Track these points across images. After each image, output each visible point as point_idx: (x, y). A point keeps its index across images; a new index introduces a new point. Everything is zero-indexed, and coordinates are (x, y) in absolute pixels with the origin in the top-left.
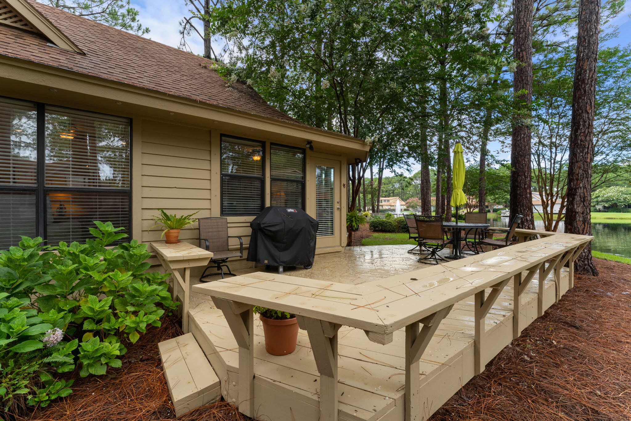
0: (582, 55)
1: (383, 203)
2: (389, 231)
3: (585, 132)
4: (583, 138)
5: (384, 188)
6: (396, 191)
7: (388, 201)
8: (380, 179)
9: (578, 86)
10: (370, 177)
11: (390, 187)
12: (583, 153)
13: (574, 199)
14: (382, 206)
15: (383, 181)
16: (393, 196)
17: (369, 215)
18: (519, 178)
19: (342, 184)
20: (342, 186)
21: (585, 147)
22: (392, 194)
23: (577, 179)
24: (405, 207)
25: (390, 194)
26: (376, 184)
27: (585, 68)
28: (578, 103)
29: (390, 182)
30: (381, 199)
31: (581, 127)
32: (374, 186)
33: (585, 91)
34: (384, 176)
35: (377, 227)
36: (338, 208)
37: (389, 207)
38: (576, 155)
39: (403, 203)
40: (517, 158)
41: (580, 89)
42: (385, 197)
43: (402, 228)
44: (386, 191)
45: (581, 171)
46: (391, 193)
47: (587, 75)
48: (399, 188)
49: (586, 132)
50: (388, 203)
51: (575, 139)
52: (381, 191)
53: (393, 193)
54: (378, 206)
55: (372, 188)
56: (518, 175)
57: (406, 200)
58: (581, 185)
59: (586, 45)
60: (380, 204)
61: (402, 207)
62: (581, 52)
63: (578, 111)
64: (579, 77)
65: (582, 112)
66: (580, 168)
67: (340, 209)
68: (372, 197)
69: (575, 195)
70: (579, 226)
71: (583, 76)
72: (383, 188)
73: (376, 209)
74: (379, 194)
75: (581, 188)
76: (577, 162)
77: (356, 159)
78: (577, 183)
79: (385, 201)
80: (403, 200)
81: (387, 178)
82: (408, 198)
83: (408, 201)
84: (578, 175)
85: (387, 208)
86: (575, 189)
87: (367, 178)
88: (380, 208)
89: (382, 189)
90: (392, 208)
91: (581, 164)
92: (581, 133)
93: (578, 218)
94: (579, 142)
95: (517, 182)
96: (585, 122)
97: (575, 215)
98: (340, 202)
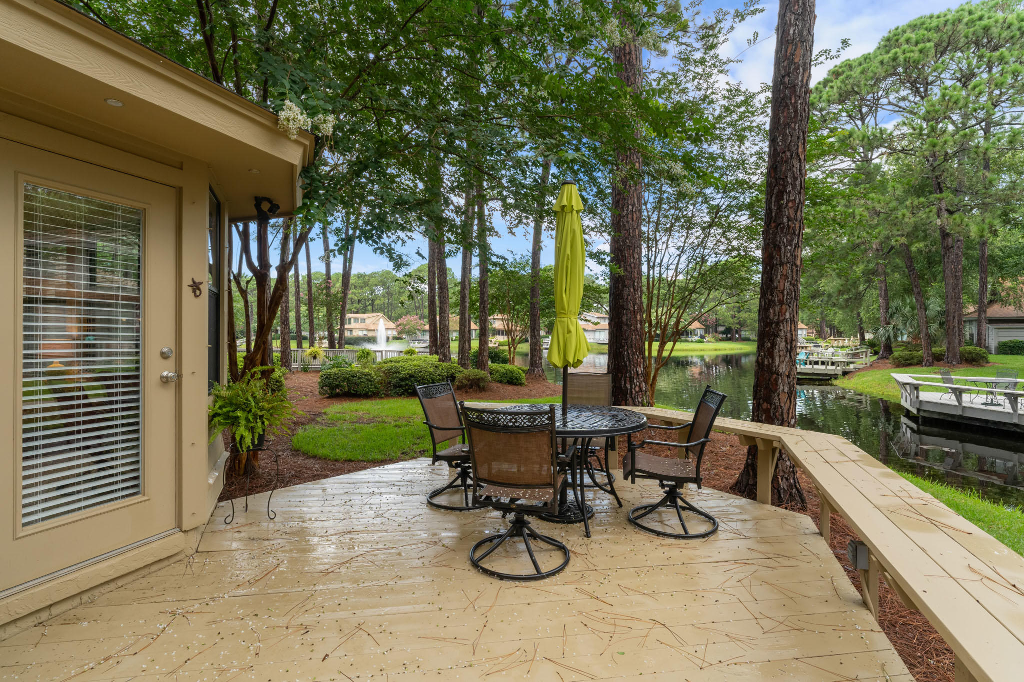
0: (791, 32)
1: (353, 325)
2: (366, 396)
3: (795, 200)
4: (792, 212)
5: (355, 294)
6: (377, 302)
7: (363, 320)
8: (346, 275)
9: (783, 99)
10: (323, 270)
11: (366, 293)
12: (791, 245)
13: (774, 345)
14: (351, 330)
15: (352, 281)
16: (373, 311)
17: (322, 354)
18: (626, 291)
19: (186, 281)
20: (187, 292)
21: (794, 233)
22: (370, 308)
23: (781, 302)
24: (395, 333)
25: (366, 307)
26: (337, 287)
27: (796, 60)
28: (784, 135)
29: (366, 284)
30: (349, 316)
31: (789, 189)
32: (333, 291)
33: (796, 111)
34: (354, 271)
35: (337, 386)
36: (165, 381)
37: (365, 332)
38: (780, 249)
39: (392, 325)
40: (621, 251)
41: (787, 106)
42: (357, 313)
43: (395, 387)
44: (359, 301)
45: (787, 285)
46: (368, 306)
47: (800, 78)
48: (383, 296)
49: (797, 201)
50: (362, 325)
51: (777, 214)
52: (348, 301)
53: (372, 304)
54: (342, 331)
55: (328, 295)
56: (624, 286)
57: (397, 320)
58: (788, 316)
59: (800, 11)
60: (346, 326)
61: (390, 332)
62: (791, 24)
63: (784, 152)
64: (786, 79)
65: (791, 156)
66: (786, 277)
67: (176, 383)
68: (329, 314)
69: (778, 336)
70: (782, 405)
71: (793, 77)
72: (351, 294)
73: (336, 335)
74: (343, 307)
75: (787, 321)
76: (782, 264)
77: (258, 201)
78: (781, 309)
79: (356, 320)
80: (390, 318)
81: (360, 276)
82: (400, 316)
83: (400, 321)
84: (782, 292)
85: (361, 334)
86: (778, 324)
87: (316, 273)
88: (347, 334)
89: (350, 296)
90: (370, 334)
91: (786, 269)
92: (788, 201)
93: (782, 387)
94: (785, 220)
95: (622, 298)
96: (795, 179)
97: (776, 381)
98: (176, 355)
